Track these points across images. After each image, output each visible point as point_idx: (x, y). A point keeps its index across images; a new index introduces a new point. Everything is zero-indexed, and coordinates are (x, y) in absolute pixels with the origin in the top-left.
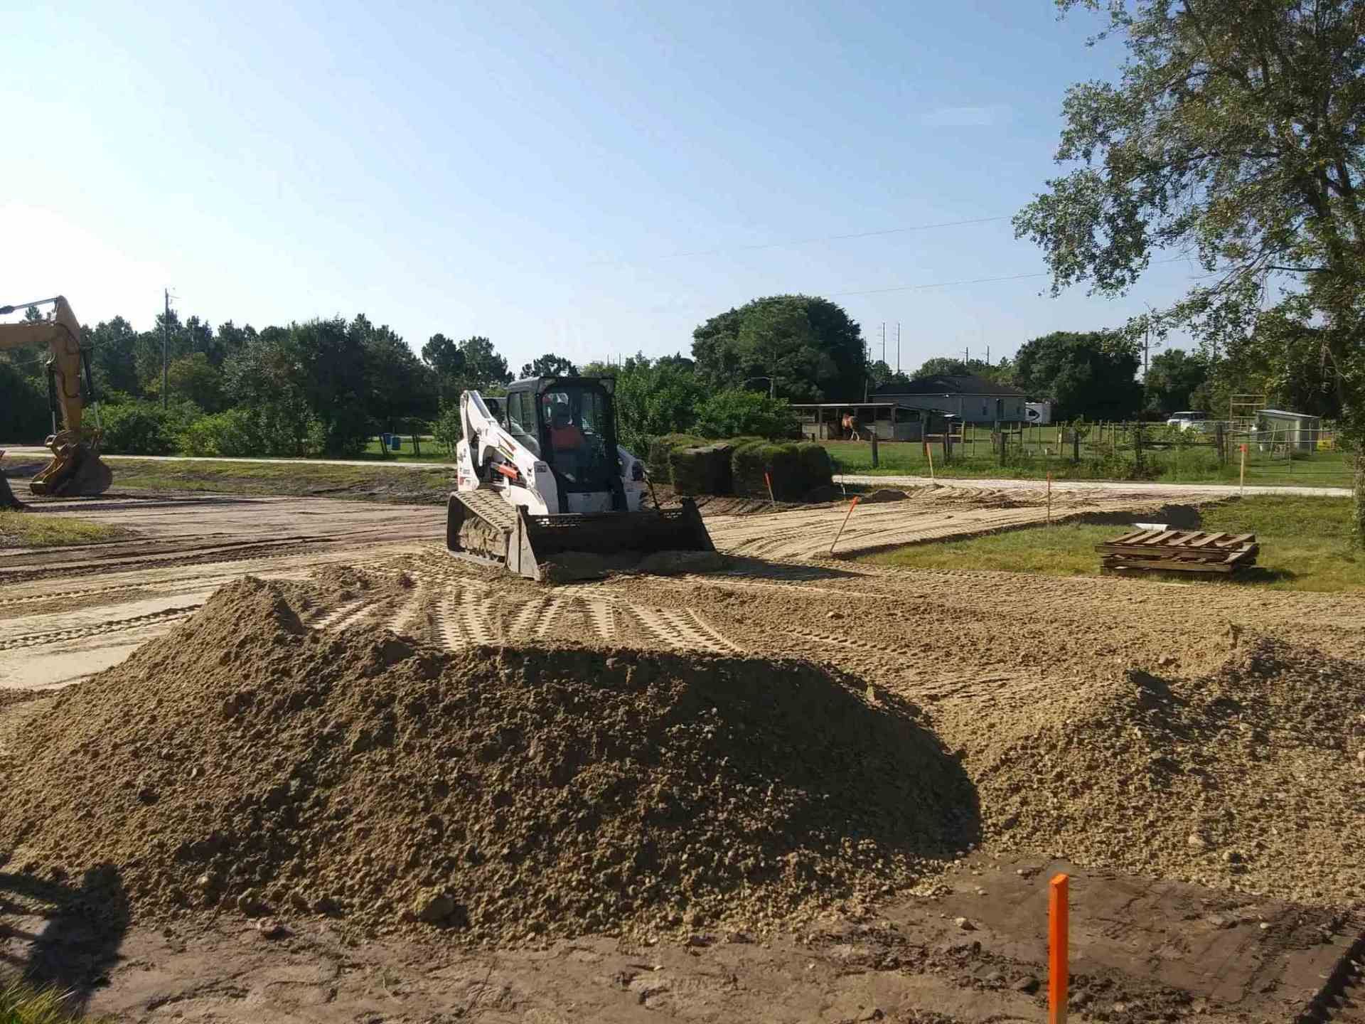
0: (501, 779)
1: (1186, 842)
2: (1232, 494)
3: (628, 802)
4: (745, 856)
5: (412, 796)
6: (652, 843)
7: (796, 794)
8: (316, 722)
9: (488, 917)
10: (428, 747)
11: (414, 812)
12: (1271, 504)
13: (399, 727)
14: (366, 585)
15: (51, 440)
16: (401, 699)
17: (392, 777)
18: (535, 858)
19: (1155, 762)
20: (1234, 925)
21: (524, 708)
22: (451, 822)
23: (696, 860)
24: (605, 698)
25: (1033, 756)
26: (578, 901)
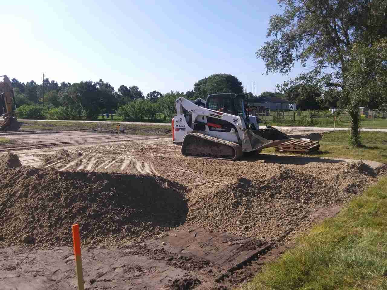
0: (52, 206)
1: (236, 223)
2: (332, 130)
3: (84, 212)
4: (113, 227)
5: (29, 210)
6: (89, 223)
7: (132, 210)
8: (10, 191)
9: (40, 241)
10: (36, 197)
11: (29, 214)
12: (342, 133)
13: (30, 192)
14: (68, 155)
15: (3, 115)
16: (31, 185)
17: (25, 205)
18: (56, 227)
19: (235, 202)
20: (234, 244)
21: (62, 187)
22: (37, 217)
23: (99, 227)
24: (85, 185)
25: (205, 200)
26: (64, 238)
